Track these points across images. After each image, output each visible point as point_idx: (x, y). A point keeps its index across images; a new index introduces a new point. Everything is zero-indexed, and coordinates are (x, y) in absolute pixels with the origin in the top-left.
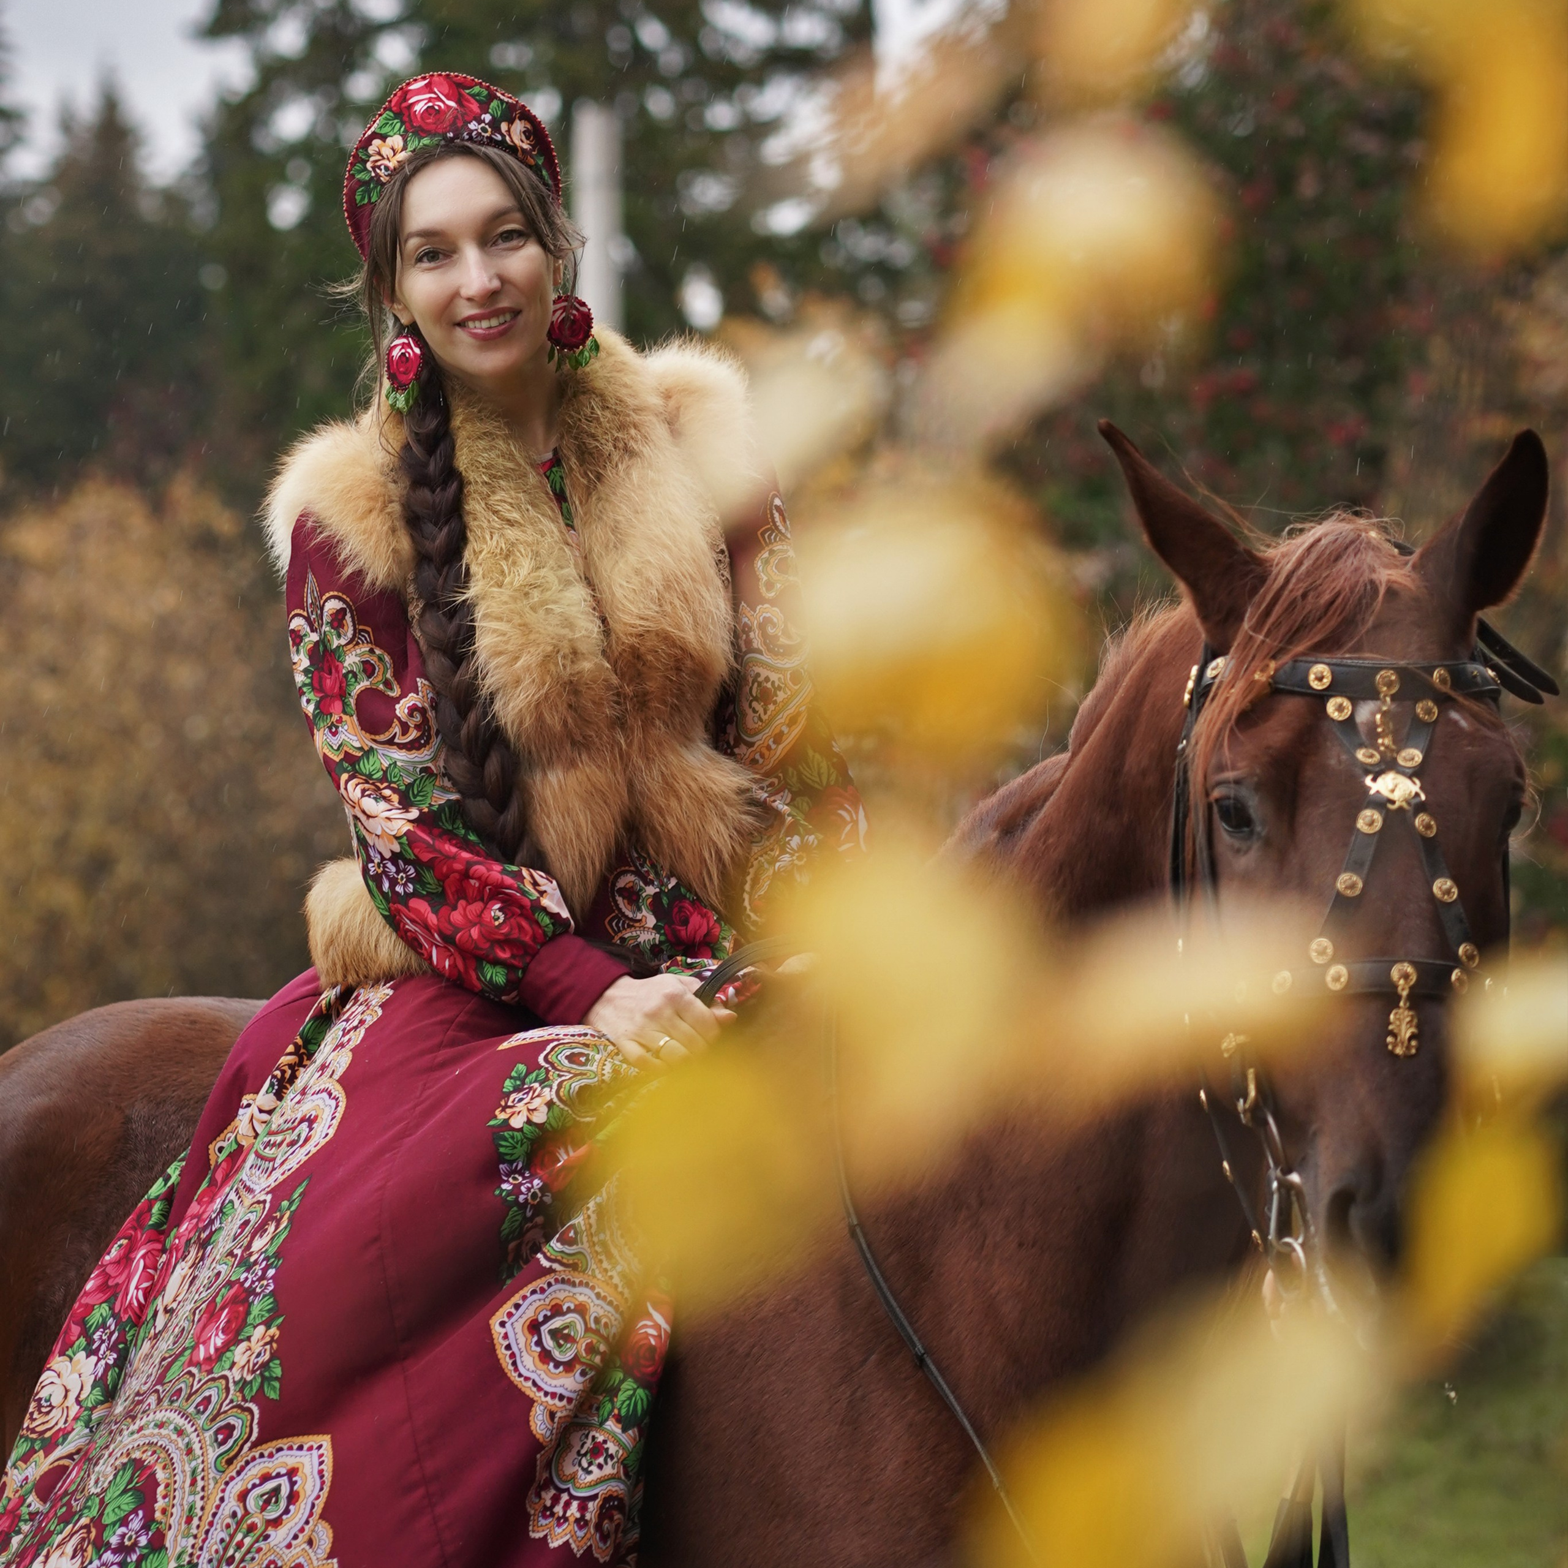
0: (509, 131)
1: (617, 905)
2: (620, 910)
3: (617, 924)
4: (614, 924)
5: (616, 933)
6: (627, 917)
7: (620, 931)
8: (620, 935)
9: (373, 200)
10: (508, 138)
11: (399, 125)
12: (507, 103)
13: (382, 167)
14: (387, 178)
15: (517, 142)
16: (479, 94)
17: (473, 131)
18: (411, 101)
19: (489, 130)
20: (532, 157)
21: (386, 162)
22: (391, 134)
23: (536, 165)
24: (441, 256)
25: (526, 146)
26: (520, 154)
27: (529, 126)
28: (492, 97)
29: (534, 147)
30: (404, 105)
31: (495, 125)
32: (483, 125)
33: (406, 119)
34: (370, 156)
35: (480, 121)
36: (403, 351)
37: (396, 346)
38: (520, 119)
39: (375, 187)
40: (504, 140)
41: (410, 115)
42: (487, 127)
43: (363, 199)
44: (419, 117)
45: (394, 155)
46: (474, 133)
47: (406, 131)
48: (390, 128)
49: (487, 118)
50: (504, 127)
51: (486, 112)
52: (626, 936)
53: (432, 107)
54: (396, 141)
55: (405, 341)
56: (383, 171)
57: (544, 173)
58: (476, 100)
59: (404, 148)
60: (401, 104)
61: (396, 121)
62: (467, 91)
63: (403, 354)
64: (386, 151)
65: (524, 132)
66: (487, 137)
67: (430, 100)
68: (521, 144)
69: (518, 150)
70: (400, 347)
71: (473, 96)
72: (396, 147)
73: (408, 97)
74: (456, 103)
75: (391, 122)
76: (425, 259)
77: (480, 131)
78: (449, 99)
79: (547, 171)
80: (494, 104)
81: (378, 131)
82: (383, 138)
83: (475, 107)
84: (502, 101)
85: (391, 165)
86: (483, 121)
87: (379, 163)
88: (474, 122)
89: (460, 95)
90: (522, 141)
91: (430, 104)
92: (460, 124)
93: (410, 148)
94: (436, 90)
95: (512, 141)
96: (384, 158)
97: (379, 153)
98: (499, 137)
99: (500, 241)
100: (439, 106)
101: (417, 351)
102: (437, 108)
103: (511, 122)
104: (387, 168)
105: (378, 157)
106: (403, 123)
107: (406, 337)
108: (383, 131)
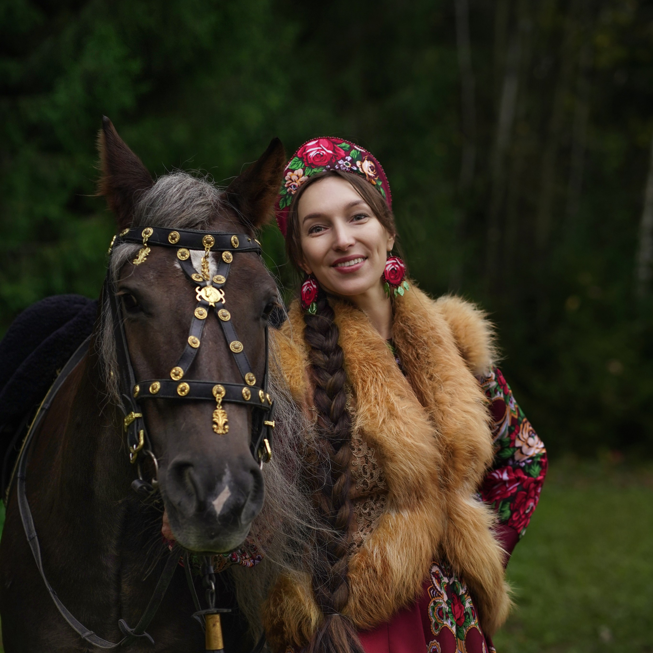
0: (361, 165)
1: (433, 582)
2: (434, 584)
3: (433, 592)
4: (431, 592)
5: (432, 598)
6: (437, 589)
7: (434, 597)
8: (434, 599)
9: (288, 205)
10: (360, 169)
11: (301, 164)
12: (360, 151)
13: (292, 186)
14: (295, 192)
15: (366, 171)
16: (344, 147)
17: (340, 165)
18: (308, 151)
19: (350, 164)
20: (374, 180)
21: (294, 183)
22: (297, 168)
23: (377, 185)
24: (323, 229)
25: (371, 174)
26: (367, 177)
27: (373, 164)
28: (352, 148)
29: (376, 176)
30: (304, 153)
31: (353, 162)
32: (346, 162)
33: (305, 160)
34: (286, 181)
35: (345, 160)
36: (308, 288)
37: (305, 286)
38: (368, 160)
39: (289, 197)
40: (358, 170)
41: (307, 158)
42: (349, 163)
43: (283, 205)
44: (312, 159)
45: (298, 179)
46: (341, 166)
47: (305, 166)
48: (297, 166)
49: (349, 158)
50: (358, 163)
51: (349, 155)
52: (437, 601)
53: (319, 154)
54: (300, 172)
55: (309, 282)
56: (293, 188)
57: (382, 190)
58: (344, 150)
59: (304, 175)
60: (303, 153)
61: (299, 162)
62: (339, 145)
63: (308, 290)
64: (294, 177)
65: (370, 167)
66: (349, 168)
67: (318, 150)
68: (368, 173)
69: (366, 175)
70: (306, 286)
71: (342, 148)
72: (299, 175)
73: (306, 149)
74: (332, 151)
75: (297, 163)
76: (314, 231)
77: (344, 165)
78: (328, 149)
79: (383, 189)
80: (353, 151)
81: (290, 168)
82: (293, 171)
83: (342, 153)
84: (358, 151)
85: (297, 184)
86: (347, 160)
87: (290, 184)
88: (342, 160)
89: (334, 147)
90: (369, 172)
91: (318, 152)
92: (334, 161)
93: (307, 174)
94: (321, 145)
95: (363, 171)
96: (293, 181)
97: (291, 179)
98: (355, 168)
99: (355, 219)
100: (323, 153)
101: (315, 286)
102: (321, 154)
103: (363, 161)
104: (295, 186)
105: (290, 181)
106: (303, 162)
107: (309, 280)
108: (293, 167)
